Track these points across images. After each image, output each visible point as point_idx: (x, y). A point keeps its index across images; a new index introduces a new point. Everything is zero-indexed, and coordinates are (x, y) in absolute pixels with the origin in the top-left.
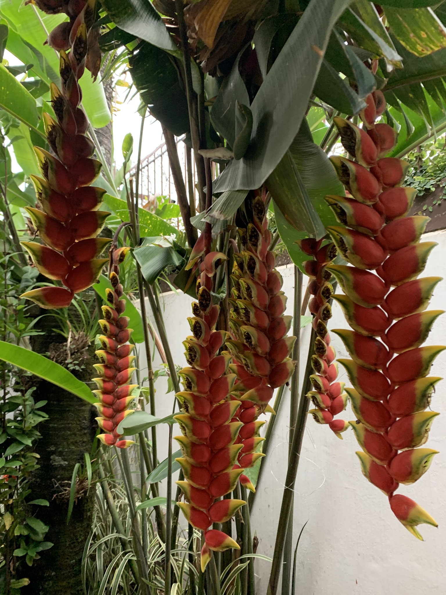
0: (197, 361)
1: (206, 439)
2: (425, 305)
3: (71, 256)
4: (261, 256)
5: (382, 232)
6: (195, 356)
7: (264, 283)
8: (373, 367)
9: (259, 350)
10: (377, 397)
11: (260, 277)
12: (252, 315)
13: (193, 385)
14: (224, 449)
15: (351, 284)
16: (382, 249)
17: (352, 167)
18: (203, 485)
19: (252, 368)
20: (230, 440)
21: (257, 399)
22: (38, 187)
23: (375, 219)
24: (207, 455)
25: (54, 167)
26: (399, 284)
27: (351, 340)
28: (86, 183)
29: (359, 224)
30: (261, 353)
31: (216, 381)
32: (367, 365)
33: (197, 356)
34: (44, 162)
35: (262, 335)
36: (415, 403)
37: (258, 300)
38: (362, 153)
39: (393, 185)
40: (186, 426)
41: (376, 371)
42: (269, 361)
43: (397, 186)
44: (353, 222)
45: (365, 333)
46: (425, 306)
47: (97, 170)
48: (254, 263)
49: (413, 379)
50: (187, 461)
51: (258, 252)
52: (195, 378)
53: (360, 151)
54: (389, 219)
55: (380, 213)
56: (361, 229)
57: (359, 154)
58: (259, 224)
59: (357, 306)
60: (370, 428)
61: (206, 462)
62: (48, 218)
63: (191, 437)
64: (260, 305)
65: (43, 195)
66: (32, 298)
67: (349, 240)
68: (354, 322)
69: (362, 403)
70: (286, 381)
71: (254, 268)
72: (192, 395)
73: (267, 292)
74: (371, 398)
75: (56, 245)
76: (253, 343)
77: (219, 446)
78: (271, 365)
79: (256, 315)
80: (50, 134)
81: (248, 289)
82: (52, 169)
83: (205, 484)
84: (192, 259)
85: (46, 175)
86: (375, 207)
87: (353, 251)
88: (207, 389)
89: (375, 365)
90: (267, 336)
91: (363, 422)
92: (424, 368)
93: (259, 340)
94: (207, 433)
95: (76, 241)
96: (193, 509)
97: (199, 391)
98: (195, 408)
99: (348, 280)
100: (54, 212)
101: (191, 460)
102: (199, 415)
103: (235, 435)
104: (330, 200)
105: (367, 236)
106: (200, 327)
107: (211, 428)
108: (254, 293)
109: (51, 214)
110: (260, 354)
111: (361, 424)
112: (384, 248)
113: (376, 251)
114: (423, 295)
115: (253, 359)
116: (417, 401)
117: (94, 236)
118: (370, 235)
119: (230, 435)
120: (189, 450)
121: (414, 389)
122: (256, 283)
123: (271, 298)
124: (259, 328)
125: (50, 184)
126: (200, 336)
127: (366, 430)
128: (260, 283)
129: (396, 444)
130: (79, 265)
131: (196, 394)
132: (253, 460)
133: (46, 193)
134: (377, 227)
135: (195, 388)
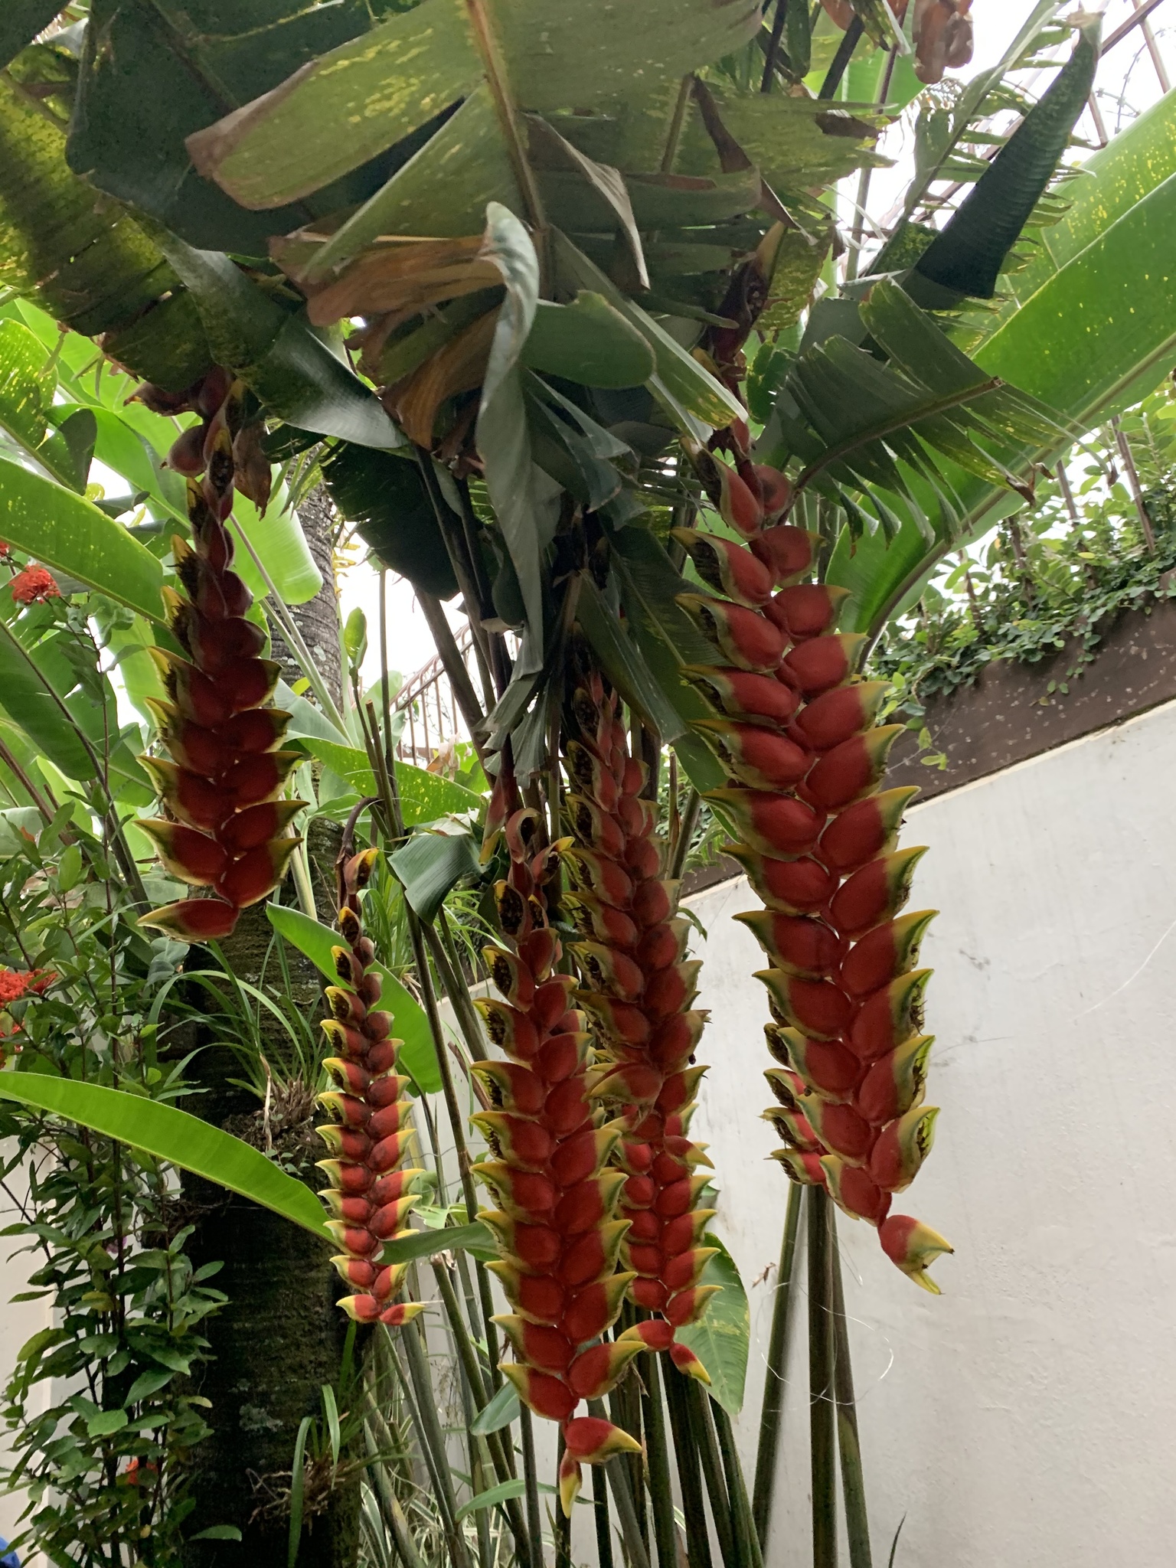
0: (509, 1041)
1: (547, 1212)
2: (892, 839)
3: (228, 840)
4: (604, 802)
5: (799, 720)
6: (503, 1031)
7: (618, 856)
8: (816, 975)
9: (622, 992)
10: (831, 1032)
11: (607, 844)
12: (596, 920)
13: (504, 1093)
14: (591, 1232)
15: (749, 821)
16: (798, 748)
17: (719, 612)
18: (550, 1317)
19: (609, 1029)
20: (601, 1213)
21: (627, 1091)
22: (160, 719)
23: (780, 696)
24: (551, 1247)
25: (188, 678)
26: (843, 809)
27: (769, 929)
28: (252, 703)
29: (749, 710)
30: (627, 997)
31: (559, 1085)
32: (804, 974)
33: (507, 1029)
34: (168, 672)
35: (625, 961)
36: (892, 1028)
37: (609, 889)
38: (736, 584)
39: (815, 632)
40: (499, 1183)
41: (822, 981)
42: (647, 1015)
43: (825, 634)
44: (738, 708)
45: (791, 911)
46: (893, 843)
47: (271, 677)
48: (589, 816)
49: (884, 983)
50: (510, 1266)
51: (596, 794)
52: (507, 1078)
53: (732, 581)
54: (809, 695)
55: (791, 686)
56: (755, 719)
57: (730, 584)
58: (592, 740)
59: (768, 862)
60: (829, 1097)
61: (551, 1264)
62: (182, 772)
63: (512, 1209)
64: (614, 898)
65: (171, 732)
66: (159, 923)
67: (732, 739)
68: (766, 891)
69: (808, 1051)
70: (689, 1054)
71: (589, 826)
72: (507, 1118)
73: (627, 872)
74: (822, 1037)
75: (199, 820)
76: (604, 975)
77: (578, 1226)
78: (652, 1023)
79: (607, 920)
80: (177, 621)
81: (584, 870)
82: (183, 682)
83: (553, 1312)
84: (489, 837)
85: (173, 694)
86: (780, 675)
87: (741, 759)
88: (539, 1103)
89: (819, 968)
90: (636, 962)
91: (816, 1088)
92: (899, 958)
93: (617, 967)
94: (547, 1198)
95: (238, 811)
96: (533, 1374)
97: (521, 1109)
98: (514, 1145)
99: (742, 813)
100: (192, 760)
101: (518, 1262)
102: (528, 1160)
103: (611, 1198)
104: (691, 674)
105: (772, 732)
106: (506, 968)
107: (557, 1190)
108: (595, 877)
109: (187, 765)
110: (624, 1000)
111: (813, 1094)
112: (805, 749)
113: (788, 754)
114: (886, 823)
115: (609, 1010)
116: (895, 1021)
117: (270, 799)
118: (774, 727)
119: (600, 1199)
120: (512, 1239)
121: (887, 1001)
122: (601, 858)
123: (639, 887)
124: (613, 944)
125: (182, 711)
126: (509, 987)
127: (826, 1105)
128: (610, 856)
129: (873, 1114)
130: (244, 854)
131: (514, 1114)
132: (696, 1303)
133: (175, 726)
134: (786, 711)
135: (509, 1101)
